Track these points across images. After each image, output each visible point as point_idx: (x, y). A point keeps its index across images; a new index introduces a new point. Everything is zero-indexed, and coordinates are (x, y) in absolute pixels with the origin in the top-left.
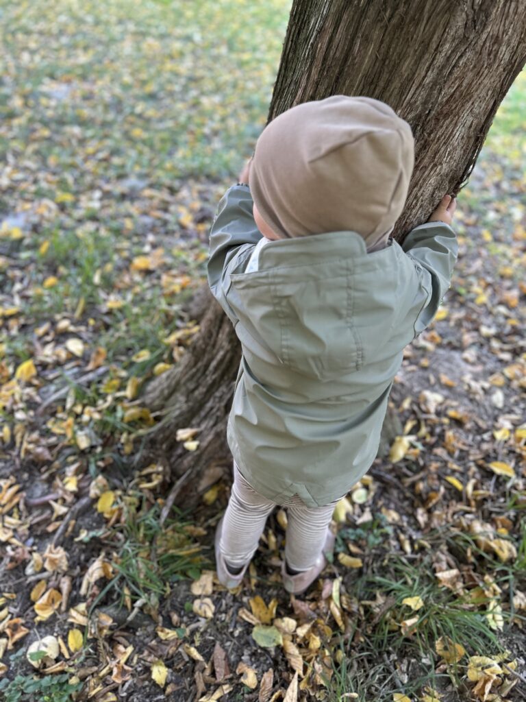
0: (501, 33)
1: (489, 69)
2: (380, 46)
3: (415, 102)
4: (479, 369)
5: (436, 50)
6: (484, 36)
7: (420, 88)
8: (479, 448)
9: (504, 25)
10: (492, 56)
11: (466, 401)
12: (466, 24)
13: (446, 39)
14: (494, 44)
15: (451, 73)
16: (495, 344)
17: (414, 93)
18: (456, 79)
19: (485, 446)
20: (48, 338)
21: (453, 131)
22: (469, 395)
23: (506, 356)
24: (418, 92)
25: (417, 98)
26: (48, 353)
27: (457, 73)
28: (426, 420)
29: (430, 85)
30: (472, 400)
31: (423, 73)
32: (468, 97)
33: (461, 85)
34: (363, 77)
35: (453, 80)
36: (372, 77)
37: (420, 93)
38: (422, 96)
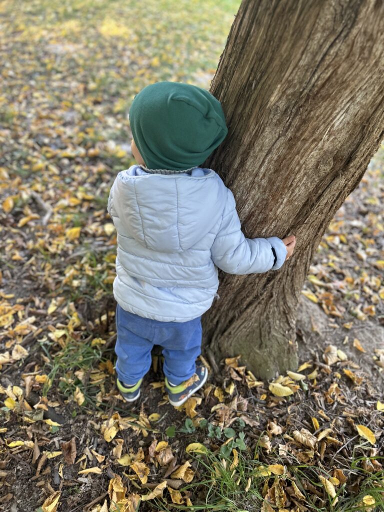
0: (375, 32)
1: (365, 63)
2: (268, 29)
3: (293, 80)
5: (309, 37)
6: (355, 31)
7: (297, 69)
8: (356, 408)
9: (379, 25)
10: (366, 52)
12: (335, 17)
13: (317, 29)
14: (368, 40)
15: (323, 59)
17: (292, 73)
18: (329, 66)
20: (98, 219)
21: (332, 113)
22: (374, 365)
24: (295, 72)
25: (294, 77)
26: (92, 228)
27: (328, 60)
28: (321, 368)
29: (306, 68)
30: (374, 370)
31: (299, 56)
32: (345, 85)
33: (335, 72)
34: (255, 53)
35: (325, 66)
36: (261, 54)
37: (297, 73)
38: (298, 76)
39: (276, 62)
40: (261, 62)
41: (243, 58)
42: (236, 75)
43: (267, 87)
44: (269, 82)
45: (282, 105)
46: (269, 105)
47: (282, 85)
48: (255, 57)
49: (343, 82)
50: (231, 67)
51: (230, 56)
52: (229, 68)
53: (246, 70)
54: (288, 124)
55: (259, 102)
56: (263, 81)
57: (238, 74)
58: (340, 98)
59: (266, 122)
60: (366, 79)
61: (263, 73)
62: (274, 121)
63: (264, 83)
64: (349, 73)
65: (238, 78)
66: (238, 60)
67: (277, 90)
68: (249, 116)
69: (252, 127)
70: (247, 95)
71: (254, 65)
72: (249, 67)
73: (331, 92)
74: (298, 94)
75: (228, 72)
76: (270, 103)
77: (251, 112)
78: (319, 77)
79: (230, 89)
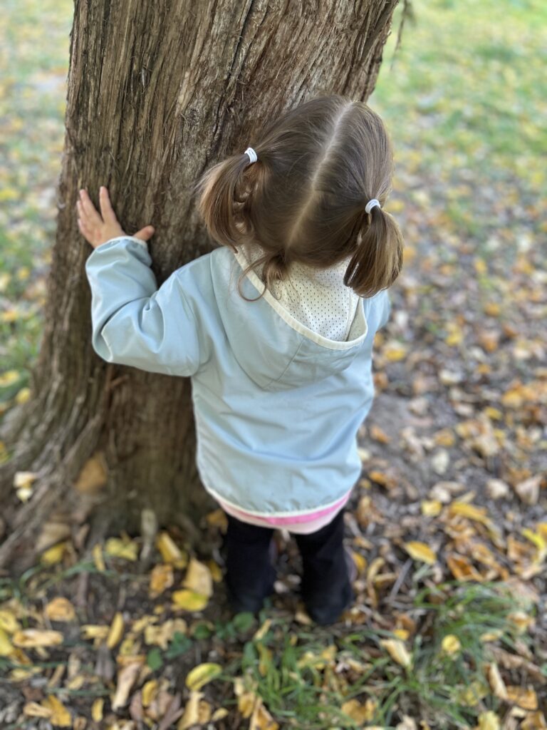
4: (426, 423)
8: (399, 523)
11: (399, 462)
15: (248, 20)
16: (456, 394)
17: (203, 48)
19: (407, 521)
22: (405, 453)
23: (465, 410)
24: (207, 46)
25: (209, 55)
29: (224, 37)
30: (407, 462)
31: (207, 18)
32: (290, 61)
33: (271, 41)
34: (131, 22)
35: (255, 32)
36: (142, 21)
37: (211, 48)
38: (216, 53)
39: (173, 33)
40: (146, 36)
41: (112, 32)
42: (107, 65)
43: (167, 79)
44: (169, 70)
45: (200, 106)
46: (177, 110)
47: (191, 72)
48: (133, 28)
49: (288, 57)
50: (95, 51)
51: (87, 31)
52: (90, 54)
53: (122, 53)
54: (216, 137)
55: (160, 107)
56: (157, 69)
57: (110, 62)
58: (288, 83)
59: (180, 139)
60: (321, 48)
61: (154, 55)
62: (194, 136)
63: (160, 73)
64: (294, 40)
65: (113, 69)
66: (103, 37)
67: (185, 82)
68: (149, 134)
69: (158, 152)
70: (136, 98)
71: (134, 42)
72: (127, 47)
73: (272, 75)
74: (221, 85)
75: (91, 60)
76: (178, 106)
77: (151, 127)
78: (248, 52)
79: (104, 91)
